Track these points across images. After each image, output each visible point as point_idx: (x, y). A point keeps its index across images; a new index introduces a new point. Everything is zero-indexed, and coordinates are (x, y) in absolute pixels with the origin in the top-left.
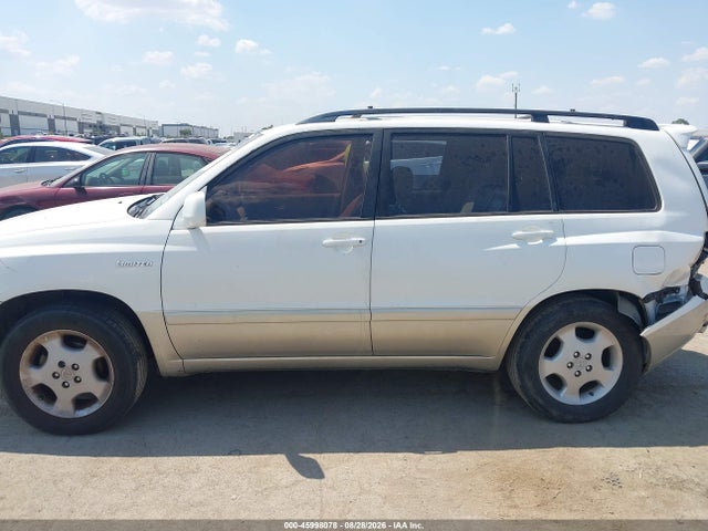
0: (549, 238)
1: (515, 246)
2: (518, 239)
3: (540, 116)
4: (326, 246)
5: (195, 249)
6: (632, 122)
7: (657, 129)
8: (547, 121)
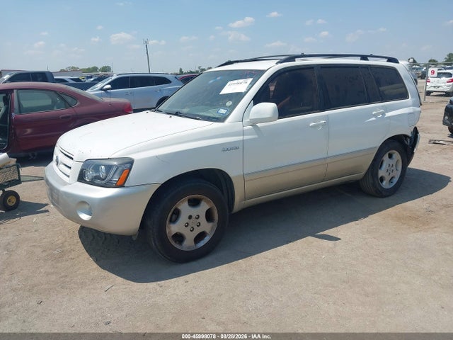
0: (383, 114)
1: (374, 119)
2: (375, 116)
3: (364, 58)
4: (312, 127)
5: (256, 136)
6: (390, 60)
7: (398, 63)
8: (368, 60)
